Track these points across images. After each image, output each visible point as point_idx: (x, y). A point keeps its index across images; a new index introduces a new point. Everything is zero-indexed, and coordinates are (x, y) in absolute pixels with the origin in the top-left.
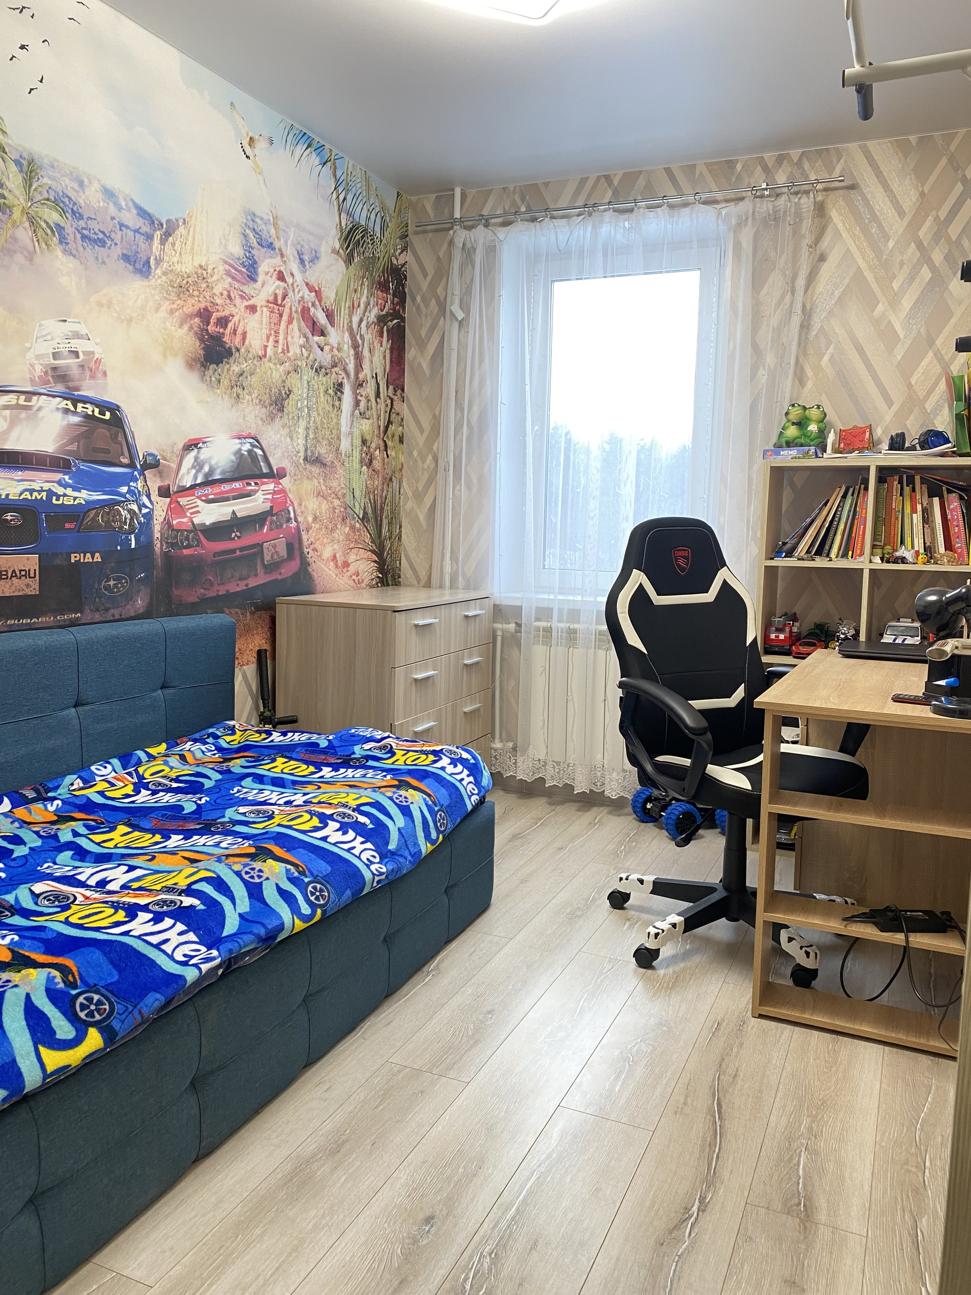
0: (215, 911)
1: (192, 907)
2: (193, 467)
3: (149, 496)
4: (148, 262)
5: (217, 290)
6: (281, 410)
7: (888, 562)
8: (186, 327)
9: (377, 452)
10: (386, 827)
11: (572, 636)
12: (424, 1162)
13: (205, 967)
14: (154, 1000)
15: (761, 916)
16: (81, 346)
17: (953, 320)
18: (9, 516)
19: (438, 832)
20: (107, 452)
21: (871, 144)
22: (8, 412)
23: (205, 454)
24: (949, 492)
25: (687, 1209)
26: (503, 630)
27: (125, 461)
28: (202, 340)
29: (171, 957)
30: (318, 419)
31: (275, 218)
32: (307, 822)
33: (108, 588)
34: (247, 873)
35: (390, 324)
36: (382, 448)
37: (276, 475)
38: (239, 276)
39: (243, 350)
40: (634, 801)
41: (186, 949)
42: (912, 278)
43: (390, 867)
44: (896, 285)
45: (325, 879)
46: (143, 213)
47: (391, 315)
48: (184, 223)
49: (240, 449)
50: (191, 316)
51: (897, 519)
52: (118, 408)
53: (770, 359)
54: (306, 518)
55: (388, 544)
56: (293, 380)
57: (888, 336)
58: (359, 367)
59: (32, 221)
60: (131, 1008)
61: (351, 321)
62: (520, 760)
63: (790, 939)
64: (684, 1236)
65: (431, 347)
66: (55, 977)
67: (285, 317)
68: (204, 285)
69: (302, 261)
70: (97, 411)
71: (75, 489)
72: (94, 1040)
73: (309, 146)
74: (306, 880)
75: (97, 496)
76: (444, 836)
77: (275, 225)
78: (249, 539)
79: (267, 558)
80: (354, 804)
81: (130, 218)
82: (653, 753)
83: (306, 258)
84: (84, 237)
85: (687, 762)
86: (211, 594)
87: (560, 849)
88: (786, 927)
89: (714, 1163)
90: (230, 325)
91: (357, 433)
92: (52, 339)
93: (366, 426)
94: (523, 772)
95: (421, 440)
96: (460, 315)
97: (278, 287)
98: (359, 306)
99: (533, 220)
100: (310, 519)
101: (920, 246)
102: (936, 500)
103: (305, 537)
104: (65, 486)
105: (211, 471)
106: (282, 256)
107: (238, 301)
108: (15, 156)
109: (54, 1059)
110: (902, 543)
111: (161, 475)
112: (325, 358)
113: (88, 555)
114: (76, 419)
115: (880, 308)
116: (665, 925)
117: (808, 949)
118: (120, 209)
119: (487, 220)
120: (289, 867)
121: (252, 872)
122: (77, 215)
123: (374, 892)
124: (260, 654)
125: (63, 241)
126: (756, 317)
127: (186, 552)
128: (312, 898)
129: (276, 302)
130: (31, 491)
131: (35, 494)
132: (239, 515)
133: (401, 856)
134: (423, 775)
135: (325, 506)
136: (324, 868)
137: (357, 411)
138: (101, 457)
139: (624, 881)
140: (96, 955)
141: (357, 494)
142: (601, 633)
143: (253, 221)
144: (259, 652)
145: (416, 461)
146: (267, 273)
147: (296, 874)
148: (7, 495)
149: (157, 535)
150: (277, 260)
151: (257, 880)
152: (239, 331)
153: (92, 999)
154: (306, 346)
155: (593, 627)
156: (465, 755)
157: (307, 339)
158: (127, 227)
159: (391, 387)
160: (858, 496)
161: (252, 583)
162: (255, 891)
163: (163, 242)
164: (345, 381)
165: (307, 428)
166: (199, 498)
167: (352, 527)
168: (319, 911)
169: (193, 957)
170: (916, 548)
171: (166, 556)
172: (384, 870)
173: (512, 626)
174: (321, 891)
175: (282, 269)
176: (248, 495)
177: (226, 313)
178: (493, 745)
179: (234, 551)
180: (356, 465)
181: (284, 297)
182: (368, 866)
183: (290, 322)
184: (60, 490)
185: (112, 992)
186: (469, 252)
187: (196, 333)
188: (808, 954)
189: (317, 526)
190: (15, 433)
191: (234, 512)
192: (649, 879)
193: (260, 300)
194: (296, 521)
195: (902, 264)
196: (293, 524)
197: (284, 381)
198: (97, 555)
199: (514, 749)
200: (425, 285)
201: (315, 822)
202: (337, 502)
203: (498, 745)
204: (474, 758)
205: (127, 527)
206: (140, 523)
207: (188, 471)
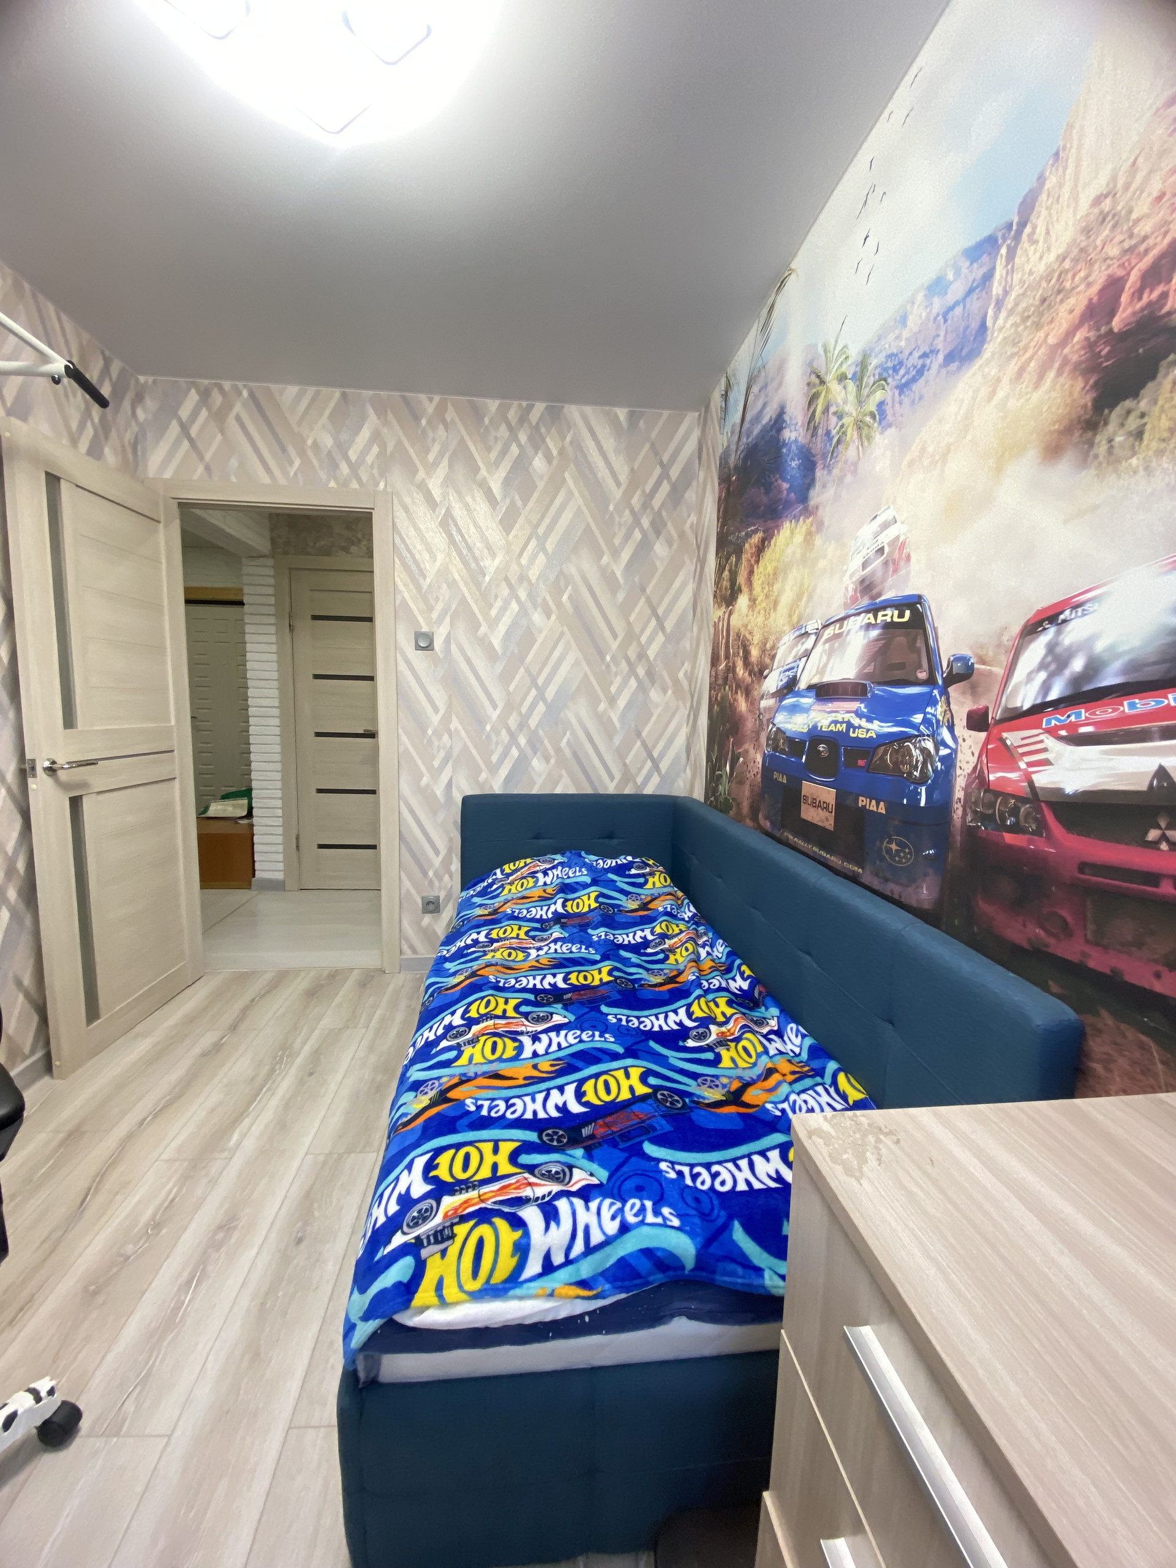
3: (951, 728)
8: (1050, 376)
16: (889, 537)
18: (822, 747)
20: (904, 665)
22: (827, 646)
27: (923, 675)
28: (1090, 371)
33: (889, 851)
52: (920, 599)
59: (859, 426)
70: (897, 614)
71: (868, 719)
75: (889, 728)
84: (902, 389)
92: (864, 545)
104: (861, 716)
105: (1093, 668)
111: (974, 691)
113: (874, 802)
114: (876, 633)
122: (897, 367)
125: (882, 418)
127: (1009, 838)
130: (836, 722)
131: (839, 726)
138: (898, 674)
148: (821, 728)
149: (959, 793)
158: (954, 306)
171: (970, 832)
184: (856, 721)
190: (830, 665)
191: (1162, 773)
198: (882, 804)
205: (917, 774)
206: (935, 770)
207: (1030, 678)
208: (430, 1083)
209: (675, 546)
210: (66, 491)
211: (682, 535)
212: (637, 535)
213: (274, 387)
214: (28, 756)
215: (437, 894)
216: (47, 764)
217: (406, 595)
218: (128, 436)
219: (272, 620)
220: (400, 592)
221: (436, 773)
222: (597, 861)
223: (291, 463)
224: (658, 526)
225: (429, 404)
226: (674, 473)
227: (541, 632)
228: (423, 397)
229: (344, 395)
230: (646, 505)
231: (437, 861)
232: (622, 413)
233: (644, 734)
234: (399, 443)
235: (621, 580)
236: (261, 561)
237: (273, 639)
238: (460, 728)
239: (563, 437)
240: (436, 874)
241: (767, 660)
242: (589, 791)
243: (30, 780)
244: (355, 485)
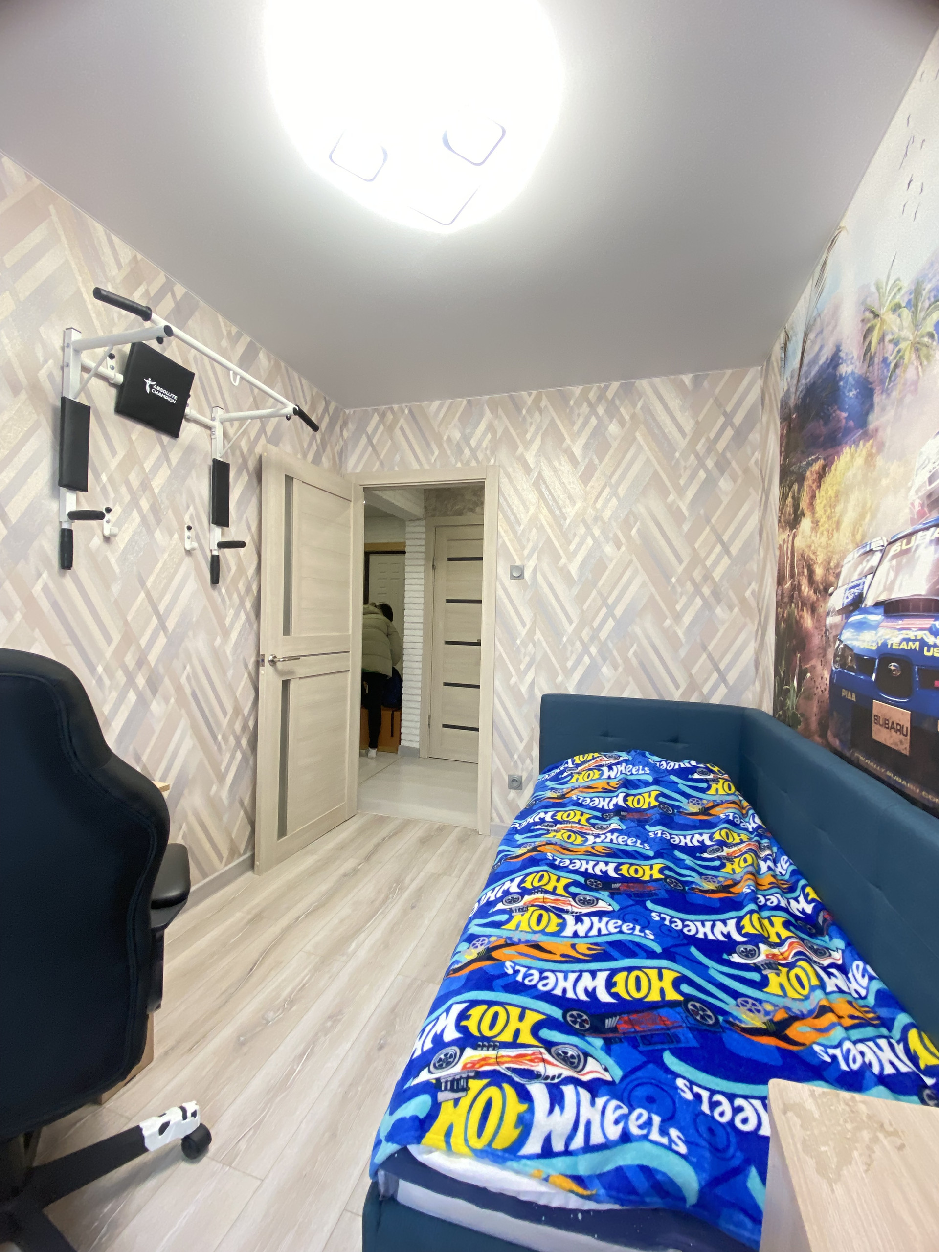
18: (892, 667)
22: (894, 562)
59: (917, 348)
92: (929, 462)
104: (936, 634)
130: (908, 640)
131: (910, 643)
148: (892, 644)
184: (931, 640)
190: (898, 582)
208: (482, 938)
209: (740, 481)
210: (296, 485)
211: (746, 471)
212: (702, 474)
213: (423, 404)
214: (261, 653)
215: (520, 774)
216: (271, 658)
217: (506, 539)
218: (337, 448)
219: (422, 562)
220: (501, 537)
221: (522, 675)
222: (660, 762)
223: (433, 453)
224: (722, 466)
225: (528, 398)
226: (738, 420)
227: (611, 561)
228: (524, 394)
229: (469, 402)
230: (710, 449)
231: (521, 747)
232: (687, 379)
233: (710, 648)
234: (506, 430)
235: (686, 514)
236: (417, 523)
237: (422, 575)
238: (542, 638)
239: (634, 405)
240: (520, 757)
241: (832, 578)
242: (655, 697)
243: (261, 668)
244: (474, 463)
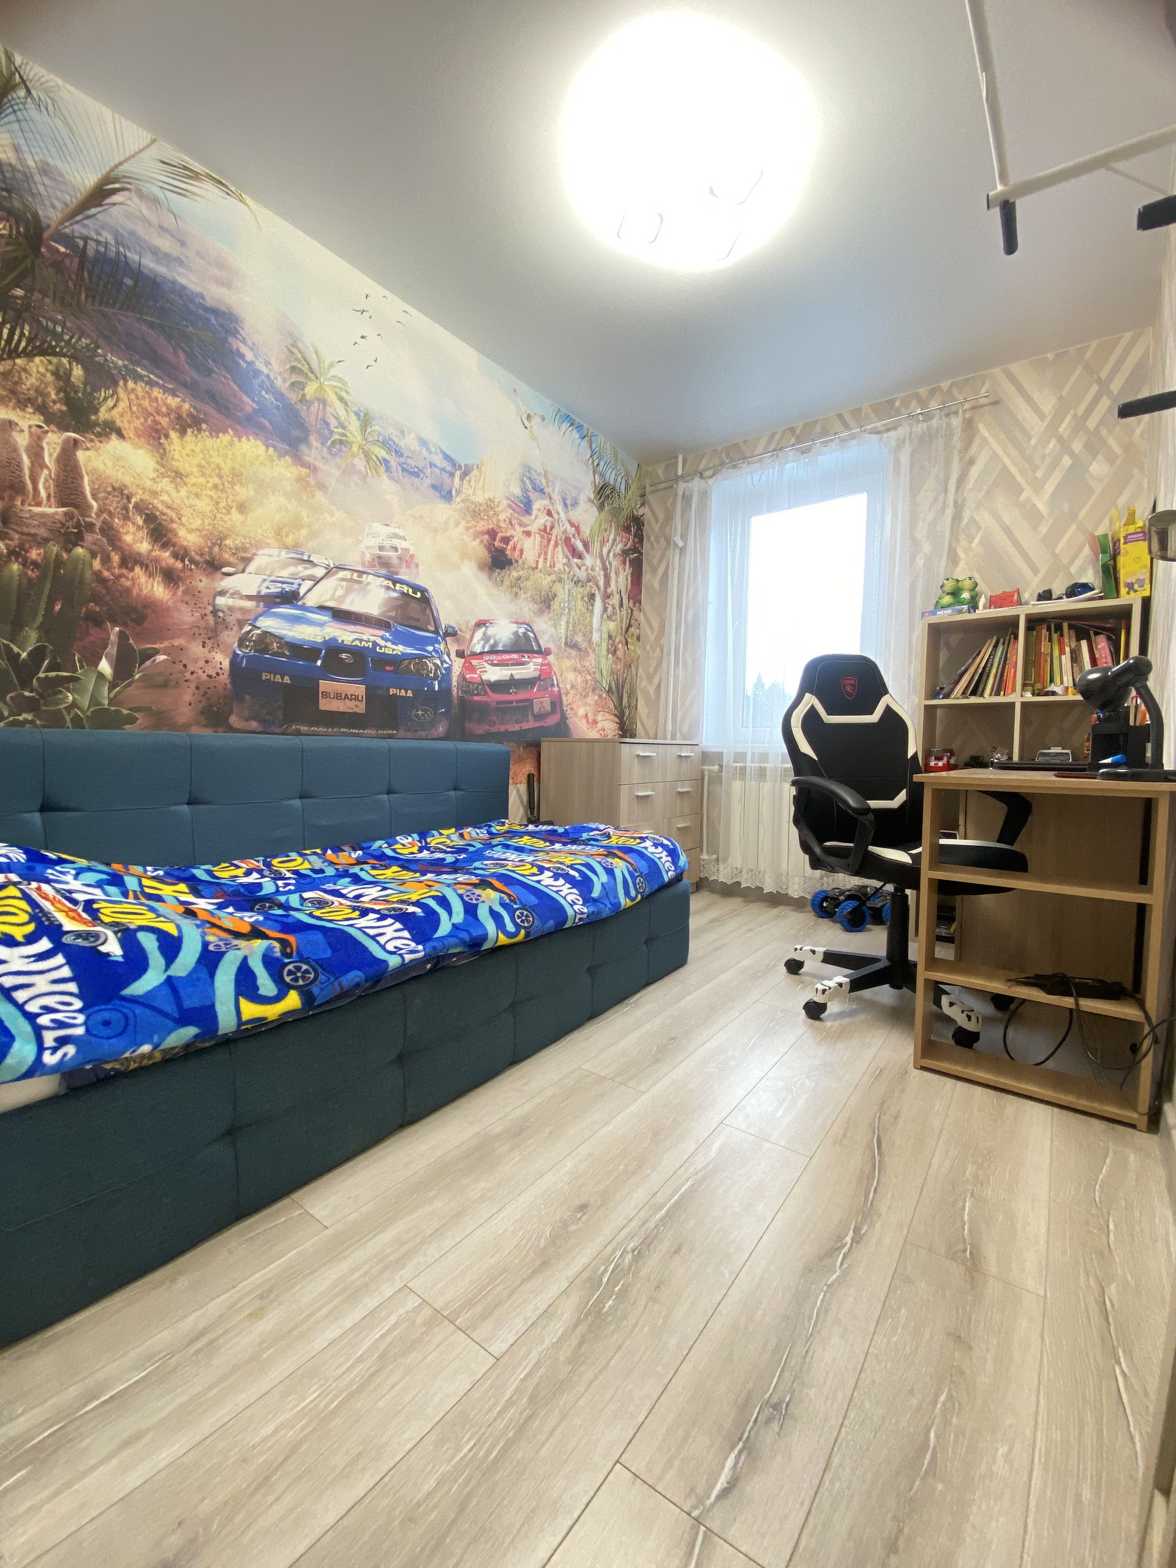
0: (432, 919)
1: (414, 913)
2: (482, 639)
3: (449, 655)
4: (450, 491)
5: (502, 517)
6: (549, 607)
7: (1039, 695)
8: (478, 541)
9: (620, 645)
10: (591, 880)
11: (762, 773)
12: (590, 1155)
13: (408, 957)
14: (355, 976)
15: (922, 975)
16: (401, 544)
17: (1094, 498)
18: (344, 656)
19: (637, 892)
20: (418, 620)
21: (1015, 368)
22: (344, 583)
23: (491, 631)
24: (1096, 634)
25: (840, 1238)
26: (709, 770)
27: (432, 628)
28: (490, 551)
29: (383, 947)
30: (576, 617)
31: (546, 472)
32: (527, 869)
33: (417, 716)
34: (467, 896)
35: (632, 556)
36: (624, 643)
37: (544, 653)
38: (518, 510)
39: (520, 562)
40: (813, 900)
41: (398, 943)
42: (1053, 467)
43: (592, 909)
44: (1039, 474)
45: (532, 909)
46: (447, 457)
47: (632, 550)
48: (478, 467)
49: (517, 632)
50: (483, 533)
51: (1046, 661)
52: (426, 590)
53: (927, 547)
54: (565, 685)
55: (627, 712)
56: (558, 587)
57: (1033, 516)
58: (607, 583)
59: (367, 455)
60: (332, 979)
61: (602, 551)
62: (721, 867)
63: (951, 1004)
64: (835, 1266)
65: (660, 572)
66: (275, 947)
67: (552, 543)
68: (492, 513)
69: (565, 505)
70: (411, 591)
71: (393, 643)
72: (293, 1000)
73: (572, 425)
74: (515, 906)
75: (409, 650)
76: (642, 897)
77: (546, 476)
78: (522, 695)
79: (536, 710)
80: (569, 863)
81: (438, 460)
82: (821, 840)
83: (568, 502)
84: (403, 470)
85: (852, 845)
86: (494, 730)
87: (750, 930)
88: (946, 993)
89: (871, 1195)
90: (511, 543)
91: (605, 630)
92: (378, 537)
93: (612, 625)
94: (723, 875)
95: (652, 638)
96: (680, 544)
97: (547, 521)
98: (608, 541)
99: (734, 467)
100: (569, 687)
101: (1060, 439)
102: (1084, 644)
103: (564, 698)
104: (387, 640)
105: (496, 644)
106: (551, 499)
107: (517, 527)
108: (355, 409)
109: (250, 1010)
110: (1052, 681)
111: (458, 641)
112: (582, 574)
113: (403, 691)
114: (394, 595)
115: (1024, 496)
116: (832, 984)
117: (969, 1013)
118: (431, 453)
119: (701, 474)
120: (503, 895)
121: (472, 896)
122: (399, 453)
123: (576, 928)
124: (530, 777)
125: (388, 469)
126: (914, 517)
127: (476, 698)
128: (518, 921)
129: (546, 531)
130: (361, 641)
131: (363, 643)
132: (516, 677)
133: (602, 903)
134: (628, 850)
135: (580, 679)
136: (533, 900)
137: (605, 615)
138: (414, 623)
139: (798, 951)
140: (319, 936)
141: (605, 672)
142: (786, 770)
143: (529, 472)
144: (529, 775)
145: (648, 652)
146: (539, 510)
147: (508, 901)
148: (343, 641)
149: (454, 683)
150: (546, 502)
151: (474, 902)
152: (518, 548)
153: (301, 968)
154: (568, 564)
155: (779, 765)
156: (666, 842)
157: (569, 560)
158: (436, 466)
159: (631, 601)
160: (1008, 646)
161: (525, 726)
162: (471, 910)
163: (462, 478)
164: (597, 593)
165: (568, 623)
166: (486, 661)
167: (600, 696)
168: (523, 932)
169: (401, 949)
170: (1066, 685)
171: (462, 700)
172: (586, 910)
173: (716, 767)
174: (527, 916)
175: (551, 508)
176: (523, 664)
177: (508, 534)
178: (702, 857)
179: (512, 702)
180: (604, 652)
181: (552, 528)
182: (572, 906)
183: (556, 545)
184: (383, 643)
185: (320, 966)
186: (687, 499)
187: (485, 546)
188: (969, 1018)
189: (574, 692)
190: (348, 600)
191: (512, 675)
192: (820, 950)
193: (534, 528)
194: (558, 686)
195: (1044, 457)
196: (556, 689)
197: (551, 588)
198: (409, 691)
199: (717, 860)
200: (656, 527)
201: (535, 870)
202: (589, 677)
203: (705, 856)
204: (673, 844)
205: (432, 675)
206: (442, 674)
207: (478, 642)
241: (230, 558)
